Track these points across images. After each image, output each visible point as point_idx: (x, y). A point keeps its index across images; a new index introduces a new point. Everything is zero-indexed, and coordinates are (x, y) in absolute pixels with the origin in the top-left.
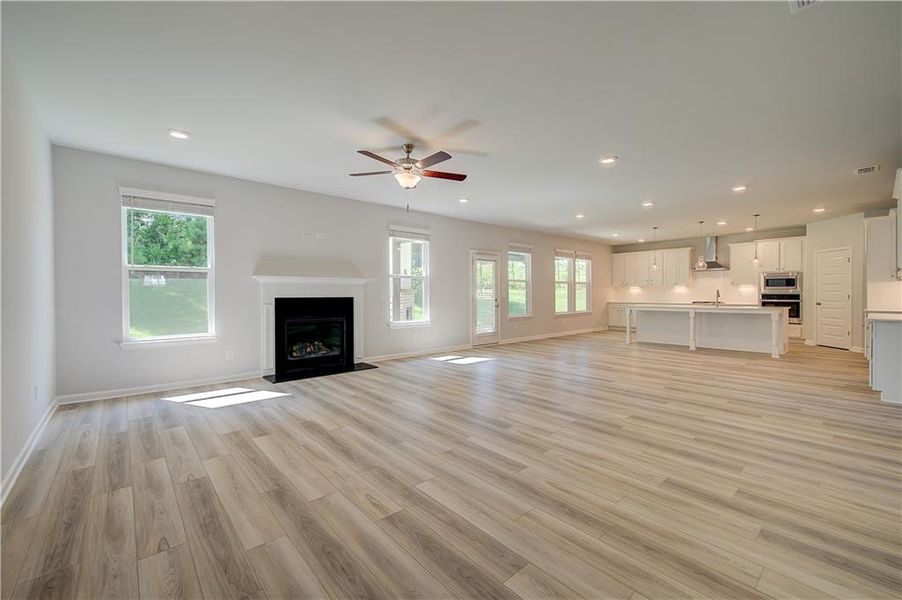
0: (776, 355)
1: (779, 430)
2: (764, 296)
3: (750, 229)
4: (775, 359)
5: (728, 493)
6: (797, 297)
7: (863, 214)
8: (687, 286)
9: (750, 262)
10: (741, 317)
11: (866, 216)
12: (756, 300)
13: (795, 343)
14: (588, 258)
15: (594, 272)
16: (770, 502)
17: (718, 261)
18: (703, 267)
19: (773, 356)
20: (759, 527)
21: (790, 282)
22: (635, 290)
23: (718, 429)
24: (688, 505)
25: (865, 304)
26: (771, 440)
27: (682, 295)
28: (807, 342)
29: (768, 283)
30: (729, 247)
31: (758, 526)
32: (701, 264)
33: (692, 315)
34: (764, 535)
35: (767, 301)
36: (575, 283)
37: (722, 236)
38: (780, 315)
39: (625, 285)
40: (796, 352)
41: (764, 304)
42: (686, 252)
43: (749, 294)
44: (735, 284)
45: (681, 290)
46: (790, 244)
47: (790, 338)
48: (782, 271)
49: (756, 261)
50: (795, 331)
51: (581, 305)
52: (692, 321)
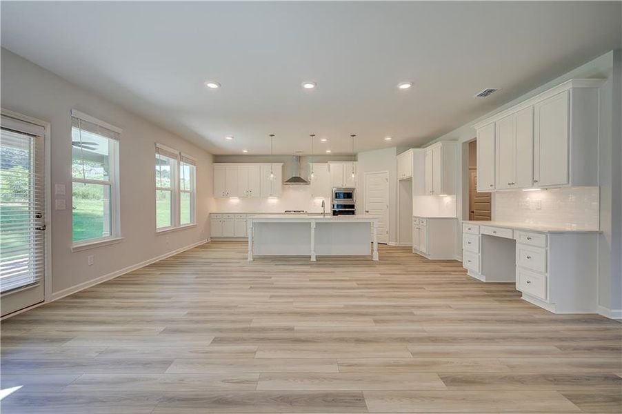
2: (334, 206)
6: (353, 207)
8: (278, 197)
12: (329, 210)
14: (192, 163)
15: (198, 178)
17: (301, 177)
21: (349, 195)
22: (234, 201)
27: (274, 205)
29: (337, 195)
30: (309, 166)
33: (313, 226)
35: (337, 210)
36: (179, 191)
39: (227, 195)
41: (334, 212)
42: (280, 167)
44: (314, 196)
45: (273, 201)
48: (344, 187)
51: (185, 219)
52: (313, 232)
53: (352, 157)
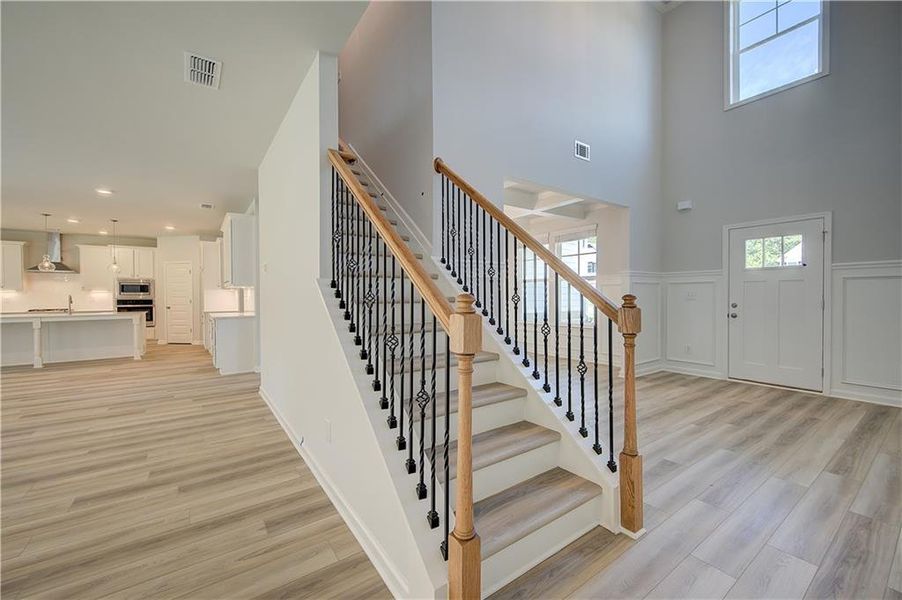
0: (137, 357)
1: (161, 417)
2: (119, 302)
3: (103, 233)
4: (138, 361)
5: (143, 478)
6: (150, 302)
7: (198, 237)
8: (18, 290)
9: (108, 268)
10: (95, 324)
11: (201, 239)
12: (112, 306)
13: (151, 343)
16: (178, 468)
17: (64, 263)
18: (50, 267)
19: (135, 359)
20: (176, 488)
21: (144, 289)
23: (111, 434)
24: (110, 507)
25: (202, 307)
26: (161, 426)
28: (159, 343)
29: (123, 288)
30: (77, 248)
31: (174, 488)
32: (47, 265)
33: (37, 325)
34: (182, 490)
35: (124, 306)
37: (68, 235)
38: (141, 319)
40: (153, 352)
41: (119, 310)
42: (17, 247)
43: (103, 299)
44: (87, 288)
46: (143, 253)
47: (148, 340)
48: (136, 278)
49: (115, 267)
50: (150, 333)
52: (36, 334)
53: (152, 242)
